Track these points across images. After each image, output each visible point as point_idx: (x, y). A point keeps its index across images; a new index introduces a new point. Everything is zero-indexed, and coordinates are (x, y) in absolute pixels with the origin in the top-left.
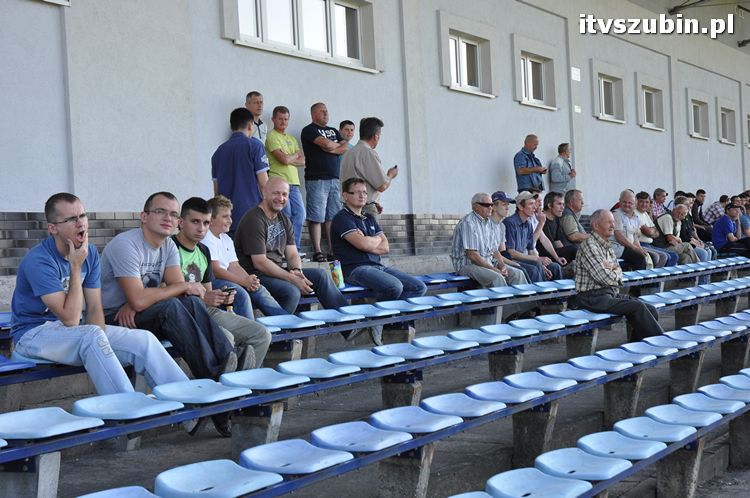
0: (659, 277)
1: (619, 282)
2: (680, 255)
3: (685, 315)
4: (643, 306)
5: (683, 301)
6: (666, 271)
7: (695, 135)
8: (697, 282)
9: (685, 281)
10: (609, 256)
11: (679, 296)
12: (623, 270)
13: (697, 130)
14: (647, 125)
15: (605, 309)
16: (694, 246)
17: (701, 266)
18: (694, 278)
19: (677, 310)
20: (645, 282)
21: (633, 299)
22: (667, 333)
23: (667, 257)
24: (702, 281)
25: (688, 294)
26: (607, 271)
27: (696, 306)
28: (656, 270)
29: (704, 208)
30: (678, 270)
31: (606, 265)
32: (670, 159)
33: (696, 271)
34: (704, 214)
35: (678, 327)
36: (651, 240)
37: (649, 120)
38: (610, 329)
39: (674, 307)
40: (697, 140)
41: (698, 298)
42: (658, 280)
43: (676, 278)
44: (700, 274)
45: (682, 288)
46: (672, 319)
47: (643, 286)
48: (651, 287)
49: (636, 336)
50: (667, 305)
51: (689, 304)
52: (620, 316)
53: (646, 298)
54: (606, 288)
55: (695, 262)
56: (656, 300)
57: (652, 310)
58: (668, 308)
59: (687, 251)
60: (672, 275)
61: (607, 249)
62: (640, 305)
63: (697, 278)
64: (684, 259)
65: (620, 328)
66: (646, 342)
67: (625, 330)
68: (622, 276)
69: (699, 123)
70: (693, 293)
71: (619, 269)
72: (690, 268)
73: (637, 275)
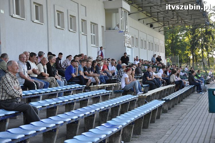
0: (40, 93)
1: (21, 95)
2: (50, 83)
3: (51, 111)
4: (31, 108)
5: (50, 105)
6: (43, 91)
7: (58, 27)
8: (57, 96)
9: (52, 96)
10: (16, 83)
11: (48, 102)
12: (23, 90)
13: (59, 25)
14: (36, 21)
15: (13, 109)
16: (56, 79)
17: (59, 88)
18: (56, 94)
19: (47, 109)
20: (33, 96)
21: (27, 104)
22: (41, 120)
23: (44, 84)
24: (60, 95)
25: (52, 102)
26: (15, 90)
27: (56, 107)
28: (38, 90)
29: (62, 61)
30: (49, 90)
31: (14, 87)
32: (47, 37)
33: (57, 91)
34: (62, 64)
35: (47, 117)
36: (36, 76)
37: (37, 19)
38: (16, 118)
39: (46, 108)
40: (59, 29)
41: (57, 103)
42: (39, 95)
43: (48, 94)
44: (59, 92)
45: (50, 99)
46: (45, 114)
47: (32, 98)
48: (36, 98)
49: (27, 122)
50: (43, 107)
51: (52, 106)
52: (21, 112)
53: (33, 104)
54: (14, 98)
55: (57, 86)
56: (37, 104)
57: (35, 109)
58: (43, 108)
59: (53, 81)
60: (46, 93)
61: (15, 79)
62: (29, 107)
63: (57, 94)
64: (52, 85)
65: (20, 118)
66: (32, 124)
67: (23, 119)
68: (22, 93)
69: (60, 21)
70: (55, 101)
71: (21, 90)
72: (54, 89)
73: (29, 92)
